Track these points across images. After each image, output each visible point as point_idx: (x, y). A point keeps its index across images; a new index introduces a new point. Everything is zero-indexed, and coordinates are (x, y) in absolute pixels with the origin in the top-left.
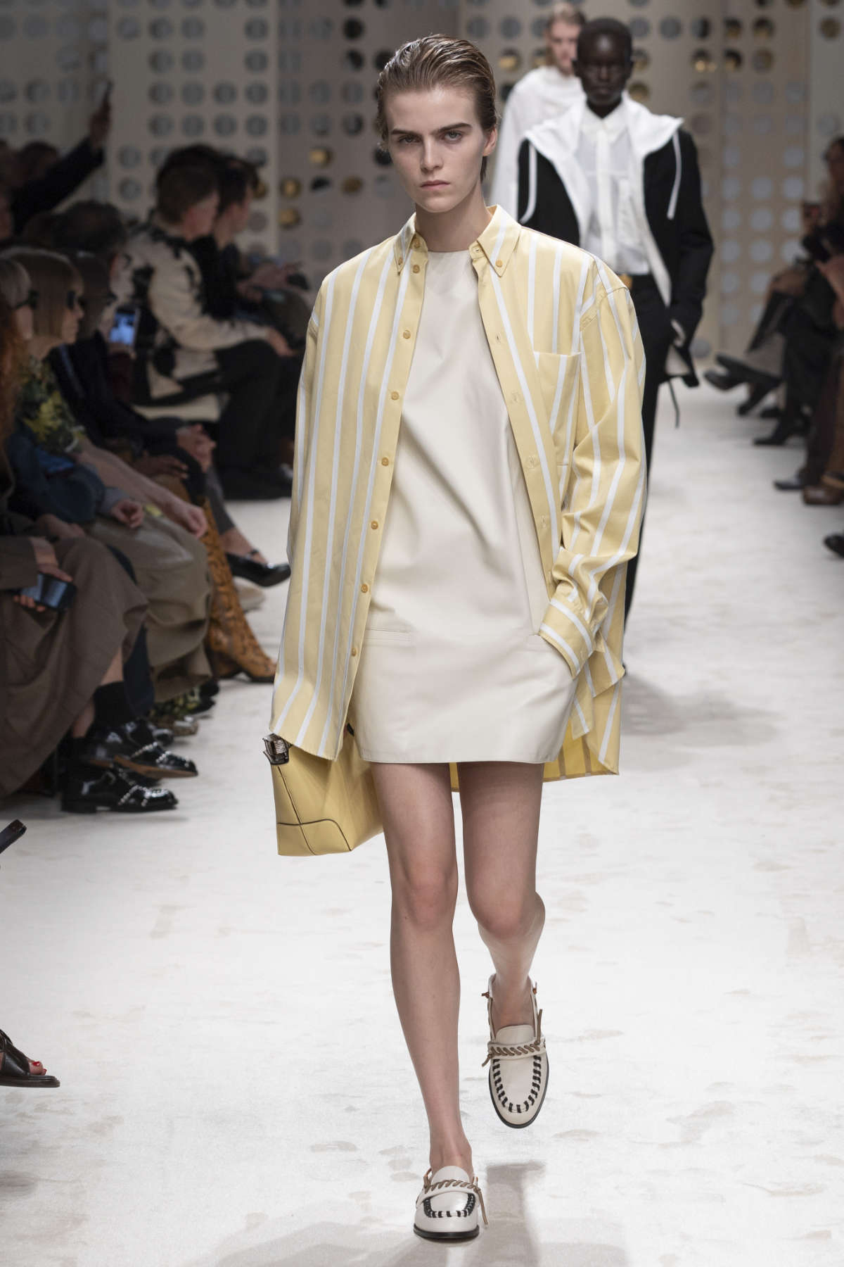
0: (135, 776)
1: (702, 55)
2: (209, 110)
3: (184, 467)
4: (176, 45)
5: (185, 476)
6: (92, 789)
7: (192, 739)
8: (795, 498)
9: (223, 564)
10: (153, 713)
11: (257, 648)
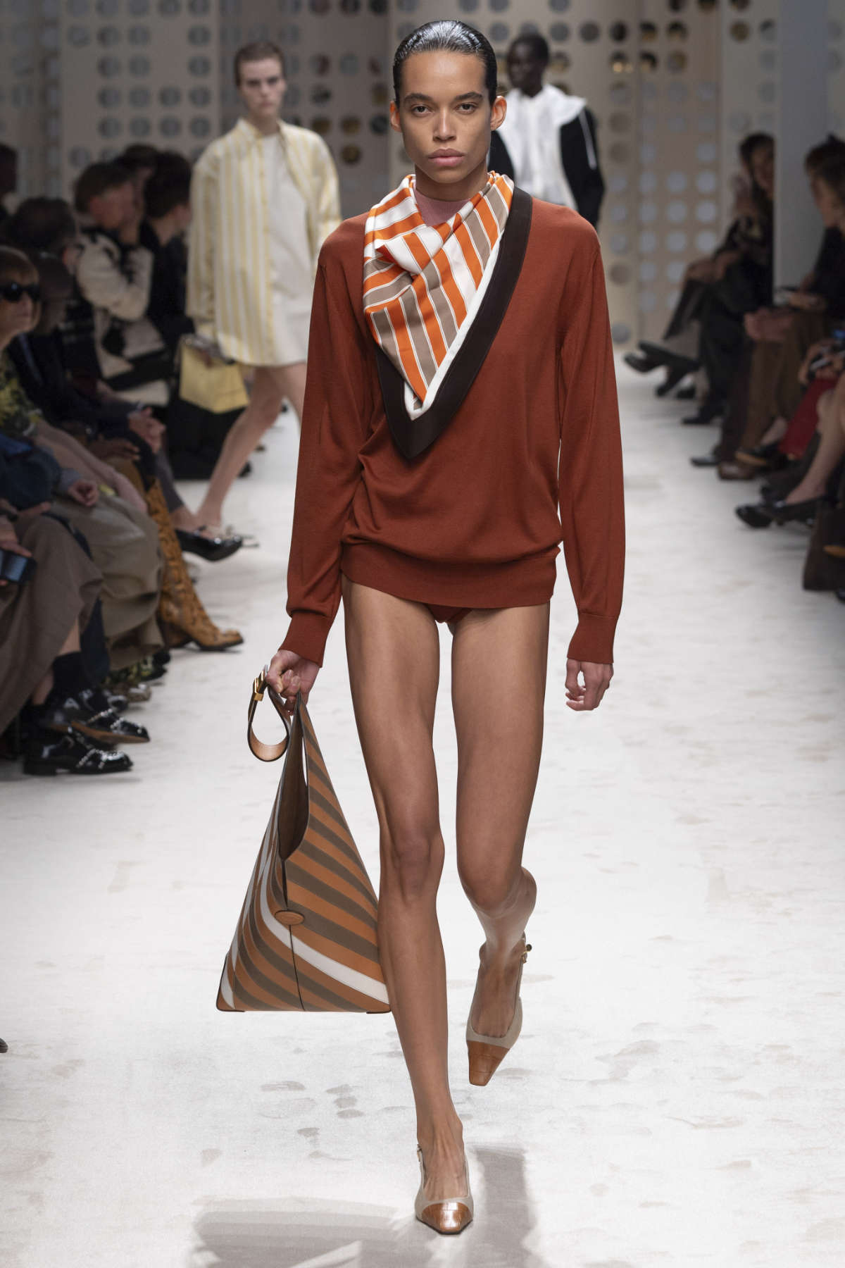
0: (91, 740)
1: (619, 57)
2: (155, 113)
3: (136, 449)
4: (123, 51)
5: (137, 458)
6: (52, 753)
7: (146, 705)
8: (711, 473)
9: (173, 540)
10: (108, 680)
11: (205, 618)
